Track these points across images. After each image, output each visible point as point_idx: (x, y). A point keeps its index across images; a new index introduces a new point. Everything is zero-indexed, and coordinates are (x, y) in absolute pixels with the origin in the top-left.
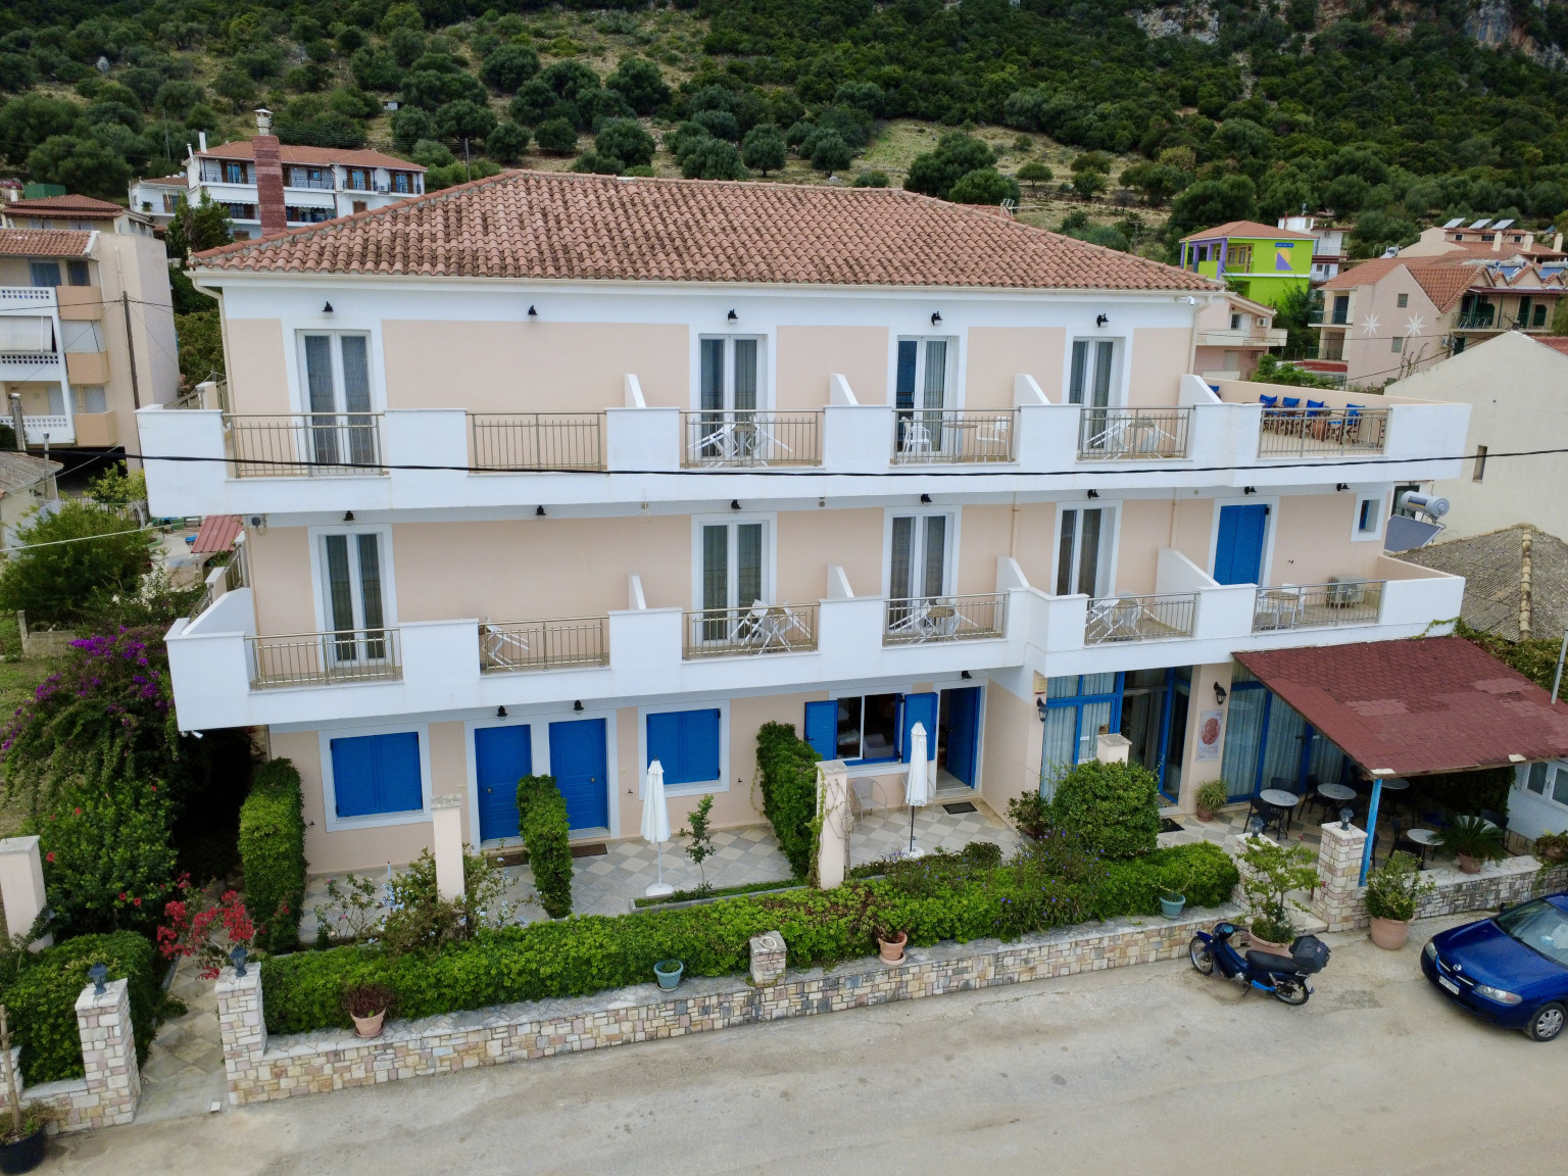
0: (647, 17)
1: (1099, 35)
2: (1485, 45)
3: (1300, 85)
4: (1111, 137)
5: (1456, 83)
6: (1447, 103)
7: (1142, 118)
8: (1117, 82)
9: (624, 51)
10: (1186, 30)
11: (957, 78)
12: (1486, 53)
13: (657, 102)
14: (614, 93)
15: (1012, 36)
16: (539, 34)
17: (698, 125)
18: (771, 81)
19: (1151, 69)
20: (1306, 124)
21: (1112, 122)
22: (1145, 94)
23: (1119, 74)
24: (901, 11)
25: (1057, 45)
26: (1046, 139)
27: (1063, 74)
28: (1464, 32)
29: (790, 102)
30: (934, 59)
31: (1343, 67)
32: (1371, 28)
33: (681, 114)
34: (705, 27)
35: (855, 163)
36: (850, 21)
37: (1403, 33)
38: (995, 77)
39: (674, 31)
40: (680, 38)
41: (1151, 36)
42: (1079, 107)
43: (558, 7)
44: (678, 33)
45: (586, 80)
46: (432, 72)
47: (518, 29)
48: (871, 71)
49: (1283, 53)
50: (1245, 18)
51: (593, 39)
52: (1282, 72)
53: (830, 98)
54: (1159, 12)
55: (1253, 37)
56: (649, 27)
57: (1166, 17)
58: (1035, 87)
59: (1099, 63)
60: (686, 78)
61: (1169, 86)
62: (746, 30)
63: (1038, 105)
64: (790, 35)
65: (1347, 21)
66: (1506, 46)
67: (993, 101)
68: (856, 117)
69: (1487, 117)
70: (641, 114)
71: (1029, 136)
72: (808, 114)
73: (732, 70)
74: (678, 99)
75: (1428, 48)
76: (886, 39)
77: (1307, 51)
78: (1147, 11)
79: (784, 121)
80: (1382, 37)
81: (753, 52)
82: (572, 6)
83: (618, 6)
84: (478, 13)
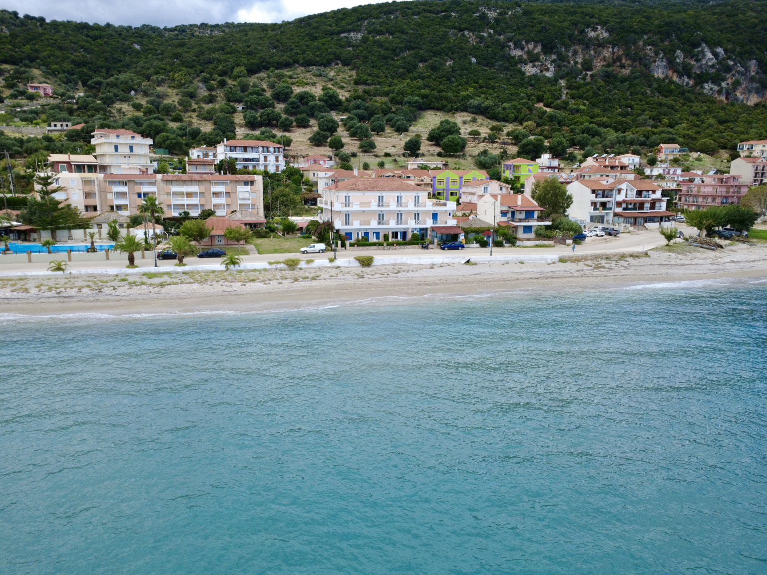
0: (332, 69)
1: (506, 74)
2: (658, 76)
3: (584, 93)
4: (507, 116)
5: (645, 92)
6: (641, 101)
7: (519, 109)
8: (511, 94)
9: (324, 84)
10: (541, 71)
11: (450, 94)
12: (658, 80)
13: (337, 106)
14: (321, 103)
15: (472, 76)
16: (291, 77)
17: (353, 116)
18: (379, 95)
19: (526, 88)
20: (583, 110)
21: (507, 111)
22: (522, 98)
23: (513, 91)
24: (429, 66)
25: (490, 79)
26: (483, 117)
27: (491, 91)
28: (650, 71)
29: (386, 106)
30: (441, 87)
31: (602, 86)
32: (613, 70)
33: (346, 110)
34: (354, 73)
35: (411, 128)
36: (409, 71)
37: (626, 72)
38: (464, 93)
39: (342, 75)
40: (345, 78)
41: (528, 74)
42: (495, 105)
43: (297, 65)
44: (344, 76)
45: (311, 98)
46: (255, 96)
47: (283, 76)
48: (417, 92)
49: (579, 80)
50: (565, 66)
51: (311, 79)
52: (578, 88)
53: (401, 103)
54: (531, 64)
55: (567, 74)
56: (332, 74)
57: (534, 66)
58: (479, 96)
59: (505, 86)
60: (347, 95)
61: (533, 95)
62: (370, 75)
63: (480, 104)
64: (386, 77)
65: (604, 68)
66: (667, 77)
67: (463, 102)
68: (411, 111)
69: (654, 106)
70: (331, 110)
71: (476, 116)
72: (393, 109)
73: (365, 92)
74: (345, 104)
75: (635, 78)
76: (423, 78)
77: (588, 79)
78: (526, 64)
79: (385, 112)
80: (617, 74)
81: (373, 84)
82: (302, 65)
83: (320, 65)
84: (267, 69)
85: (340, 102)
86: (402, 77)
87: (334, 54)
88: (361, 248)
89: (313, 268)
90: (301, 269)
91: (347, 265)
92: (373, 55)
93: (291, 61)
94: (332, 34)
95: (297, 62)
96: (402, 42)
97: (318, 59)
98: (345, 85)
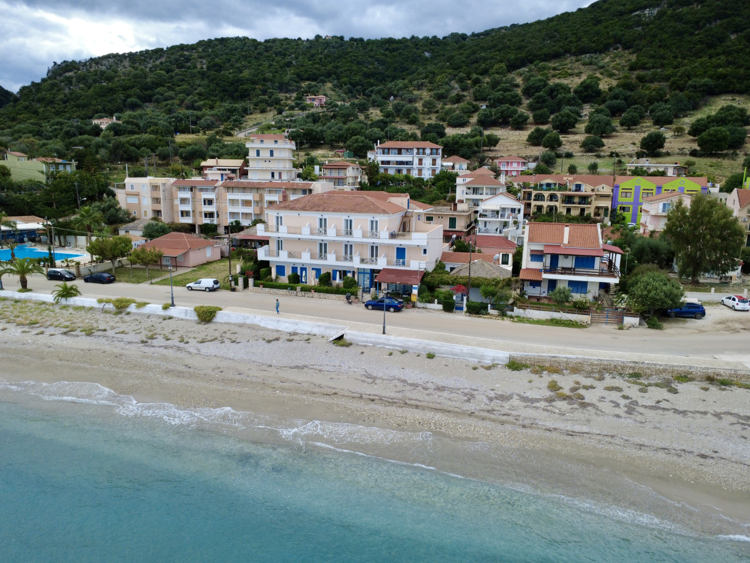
0: (607, 55)
9: (590, 73)
13: (595, 97)
14: (574, 95)
16: (555, 69)
17: (604, 108)
18: (656, 81)
29: (661, 91)
33: (601, 101)
34: (634, 58)
36: (711, 47)
39: (618, 61)
40: (620, 64)
43: (569, 55)
45: (562, 91)
46: (501, 92)
47: (546, 68)
48: (711, 72)
51: (578, 68)
53: (681, 89)
56: (606, 60)
60: (614, 83)
62: (653, 57)
64: (675, 57)
68: (692, 97)
70: (584, 102)
72: (668, 97)
73: (639, 78)
74: (605, 94)
76: (729, 53)
81: (653, 67)
82: (574, 54)
83: (595, 52)
84: (531, 62)
85: (599, 93)
86: (698, 55)
87: (614, 37)
88: (267, 290)
89: (141, 314)
90: (128, 313)
91: (182, 316)
92: (666, 32)
93: (562, 51)
94: (622, 14)
95: (568, 51)
96: (711, 11)
97: (593, 45)
98: (617, 72)
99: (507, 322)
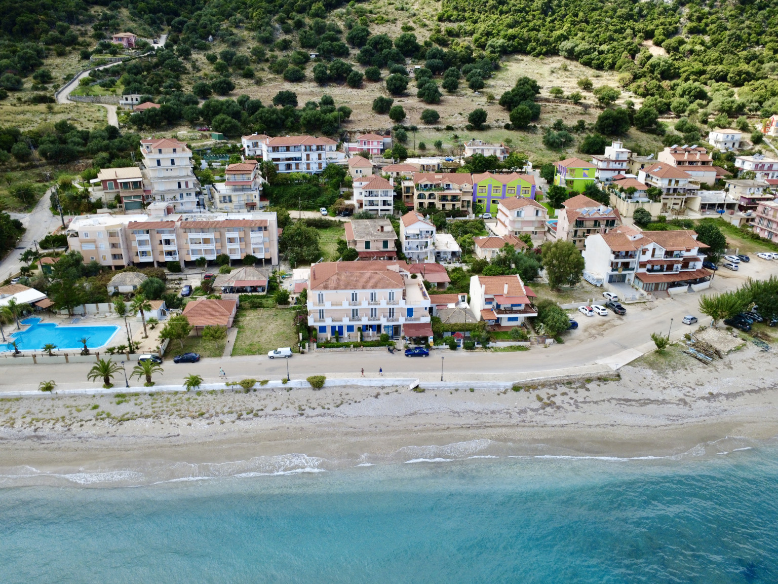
3: (707, 26)
4: (603, 63)
7: (619, 52)
8: (615, 31)
9: (405, 21)
11: (541, 34)
14: (397, 50)
16: (371, 13)
18: (463, 35)
21: (605, 55)
22: (627, 36)
23: (618, 26)
26: (575, 63)
27: (590, 28)
29: (467, 51)
30: (534, 23)
31: (732, 15)
33: (423, 57)
34: (439, 7)
35: (489, 82)
38: (558, 32)
40: (429, 13)
42: (591, 49)
44: (428, 10)
45: (386, 44)
46: (328, 42)
47: (362, 12)
48: (504, 32)
49: (705, 7)
51: (392, 14)
52: (700, 19)
53: (484, 47)
58: (576, 35)
59: (609, 20)
60: (428, 36)
61: (641, 30)
63: (573, 47)
64: (473, 11)
67: (555, 44)
70: (407, 56)
71: (568, 62)
72: (474, 55)
73: (447, 31)
74: (422, 49)
81: (457, 20)
86: (491, 10)
88: (328, 349)
89: (267, 390)
90: (255, 390)
91: (299, 386)
98: (428, 23)
99: (488, 353)
